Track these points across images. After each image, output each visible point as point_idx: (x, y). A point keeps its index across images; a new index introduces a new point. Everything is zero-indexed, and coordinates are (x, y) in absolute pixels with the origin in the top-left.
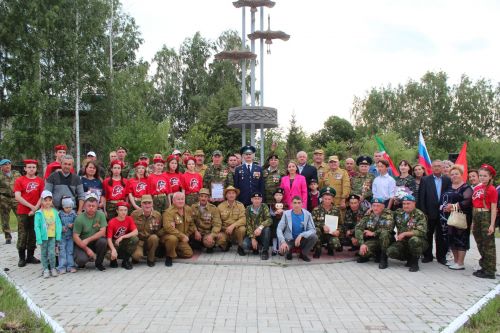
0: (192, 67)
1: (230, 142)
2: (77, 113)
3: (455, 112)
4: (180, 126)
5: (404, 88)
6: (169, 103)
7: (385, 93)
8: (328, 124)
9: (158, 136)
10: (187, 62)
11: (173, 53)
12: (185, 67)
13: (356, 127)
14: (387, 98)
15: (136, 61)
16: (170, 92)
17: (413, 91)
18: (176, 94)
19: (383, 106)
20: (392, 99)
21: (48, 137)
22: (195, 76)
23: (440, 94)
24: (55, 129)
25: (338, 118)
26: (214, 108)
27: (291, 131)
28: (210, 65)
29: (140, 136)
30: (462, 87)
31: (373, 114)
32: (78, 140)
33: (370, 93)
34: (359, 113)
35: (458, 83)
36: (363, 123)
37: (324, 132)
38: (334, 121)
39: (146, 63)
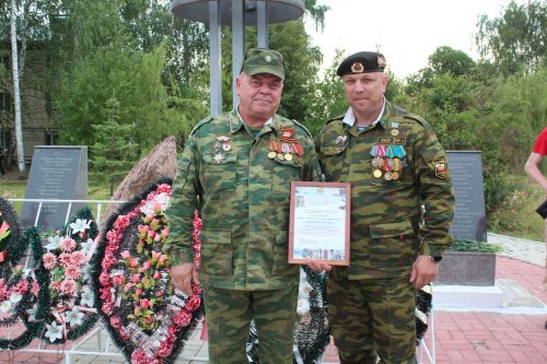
7: (531, 7)
8: (435, 59)
9: (144, 77)
13: (481, 64)
14: (533, 16)
19: (525, 29)
25: (445, 48)
31: (509, 41)
33: (507, 7)
34: (485, 42)
36: (491, 58)
37: (428, 74)
38: (444, 53)
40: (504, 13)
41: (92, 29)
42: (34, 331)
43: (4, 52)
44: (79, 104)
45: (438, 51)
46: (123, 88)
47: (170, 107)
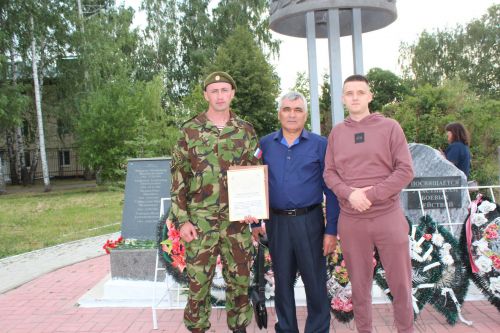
0: (191, 14)
1: (247, 106)
4: (181, 91)
5: (465, 26)
6: (165, 63)
7: (440, 35)
10: (183, 8)
12: (180, 15)
13: (405, 80)
14: (442, 41)
16: (166, 47)
17: (476, 33)
18: (173, 51)
19: (436, 52)
20: (448, 42)
25: (378, 70)
26: (223, 61)
27: (324, 88)
28: (214, 11)
33: (420, 35)
34: (408, 62)
36: (412, 75)
38: (376, 73)
39: (131, 8)
40: (418, 41)
41: (101, 65)
44: (96, 126)
45: (371, 71)
46: (131, 111)
47: (169, 125)
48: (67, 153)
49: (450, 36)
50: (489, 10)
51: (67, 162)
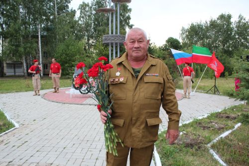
2: (39, 36)
3: (235, 35)
5: (208, 23)
6: (87, 31)
7: (198, 25)
8: (168, 41)
9: (79, 48)
10: (95, 10)
11: (88, 5)
12: (94, 12)
13: (183, 43)
15: (69, 10)
16: (88, 25)
17: (213, 24)
18: (91, 27)
19: (197, 32)
20: (202, 28)
21: (25, 49)
22: (99, 17)
23: (227, 26)
24: (29, 45)
25: (171, 38)
29: (70, 48)
30: (240, 22)
31: (192, 36)
32: (40, 50)
33: (190, 25)
34: (184, 36)
35: (237, 20)
37: (166, 46)
38: (171, 40)
39: (75, 10)
40: (189, 27)
42: (89, 92)
43: (36, 40)
44: (61, 56)
45: (169, 39)
46: (73, 51)
47: (86, 57)
48: (47, 65)
49: (202, 26)
50: (220, 16)
51: (47, 69)
